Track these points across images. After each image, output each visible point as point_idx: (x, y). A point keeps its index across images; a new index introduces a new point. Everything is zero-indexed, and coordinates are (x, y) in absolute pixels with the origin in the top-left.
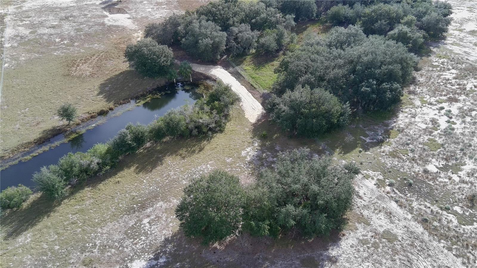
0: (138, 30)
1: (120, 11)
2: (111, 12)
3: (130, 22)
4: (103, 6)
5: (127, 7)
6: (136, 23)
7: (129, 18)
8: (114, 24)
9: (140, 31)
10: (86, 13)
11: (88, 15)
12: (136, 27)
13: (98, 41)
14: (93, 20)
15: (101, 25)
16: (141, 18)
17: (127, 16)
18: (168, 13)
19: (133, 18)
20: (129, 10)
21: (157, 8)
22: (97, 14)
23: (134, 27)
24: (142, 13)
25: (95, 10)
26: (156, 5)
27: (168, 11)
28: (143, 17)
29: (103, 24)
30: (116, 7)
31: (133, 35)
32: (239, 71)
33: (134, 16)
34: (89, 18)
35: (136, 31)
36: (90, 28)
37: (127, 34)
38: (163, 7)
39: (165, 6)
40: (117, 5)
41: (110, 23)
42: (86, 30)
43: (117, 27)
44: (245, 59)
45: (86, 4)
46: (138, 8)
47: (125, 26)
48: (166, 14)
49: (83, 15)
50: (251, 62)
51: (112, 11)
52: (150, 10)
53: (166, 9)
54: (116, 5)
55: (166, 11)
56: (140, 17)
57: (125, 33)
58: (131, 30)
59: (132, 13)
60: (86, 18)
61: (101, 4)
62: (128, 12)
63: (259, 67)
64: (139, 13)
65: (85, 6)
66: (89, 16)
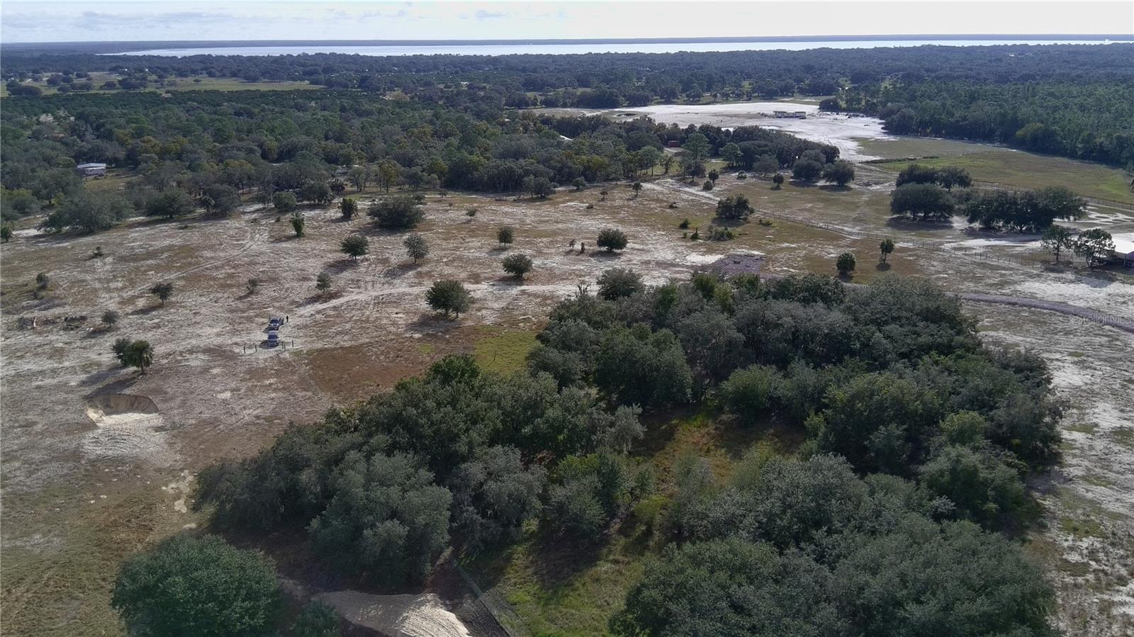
0: (182, 470)
1: (136, 405)
2: (110, 409)
3: (162, 440)
4: (88, 391)
5: (158, 391)
6: (178, 446)
7: (158, 429)
8: (110, 453)
9: (187, 471)
10: (31, 417)
11: (35, 423)
12: (178, 457)
13: (46, 520)
14: (48, 441)
15: (67, 461)
16: (196, 426)
17: (155, 419)
18: (281, 403)
19: (174, 427)
20: (165, 401)
21: (250, 390)
22: (64, 419)
23: (171, 458)
24: (202, 409)
25: (61, 407)
26: (248, 377)
27: (281, 394)
28: (204, 420)
29: (76, 455)
30: (127, 391)
31: (164, 488)
32: (495, 612)
33: (177, 419)
34: (37, 433)
35: (173, 473)
36: (31, 473)
37: (146, 487)
38: (267, 382)
39: (272, 381)
40: (132, 384)
41: (99, 451)
42: (17, 480)
43: (118, 461)
44: (509, 559)
45: (38, 387)
46: (192, 393)
47: (143, 457)
48: (272, 407)
49: (19, 427)
50: (530, 571)
51: (113, 405)
52: (227, 395)
53: (275, 390)
54: (128, 386)
55: (273, 395)
56: (194, 422)
57: (138, 483)
58: (159, 470)
59: (172, 408)
60: (30, 434)
61: (83, 383)
62: (159, 406)
63: (555, 592)
64: (192, 407)
65: (36, 394)
66: (39, 428)
